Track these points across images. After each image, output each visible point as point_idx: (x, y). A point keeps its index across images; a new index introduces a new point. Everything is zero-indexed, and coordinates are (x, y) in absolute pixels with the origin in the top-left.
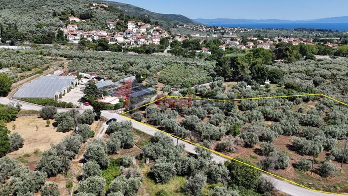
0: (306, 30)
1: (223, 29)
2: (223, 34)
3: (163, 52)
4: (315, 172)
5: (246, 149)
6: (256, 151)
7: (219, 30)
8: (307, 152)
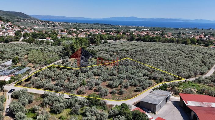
0: (99, 24)
1: (53, 23)
2: (54, 26)
3: (18, 41)
4: (118, 94)
5: (90, 91)
6: (95, 90)
7: (51, 24)
8: (114, 87)
